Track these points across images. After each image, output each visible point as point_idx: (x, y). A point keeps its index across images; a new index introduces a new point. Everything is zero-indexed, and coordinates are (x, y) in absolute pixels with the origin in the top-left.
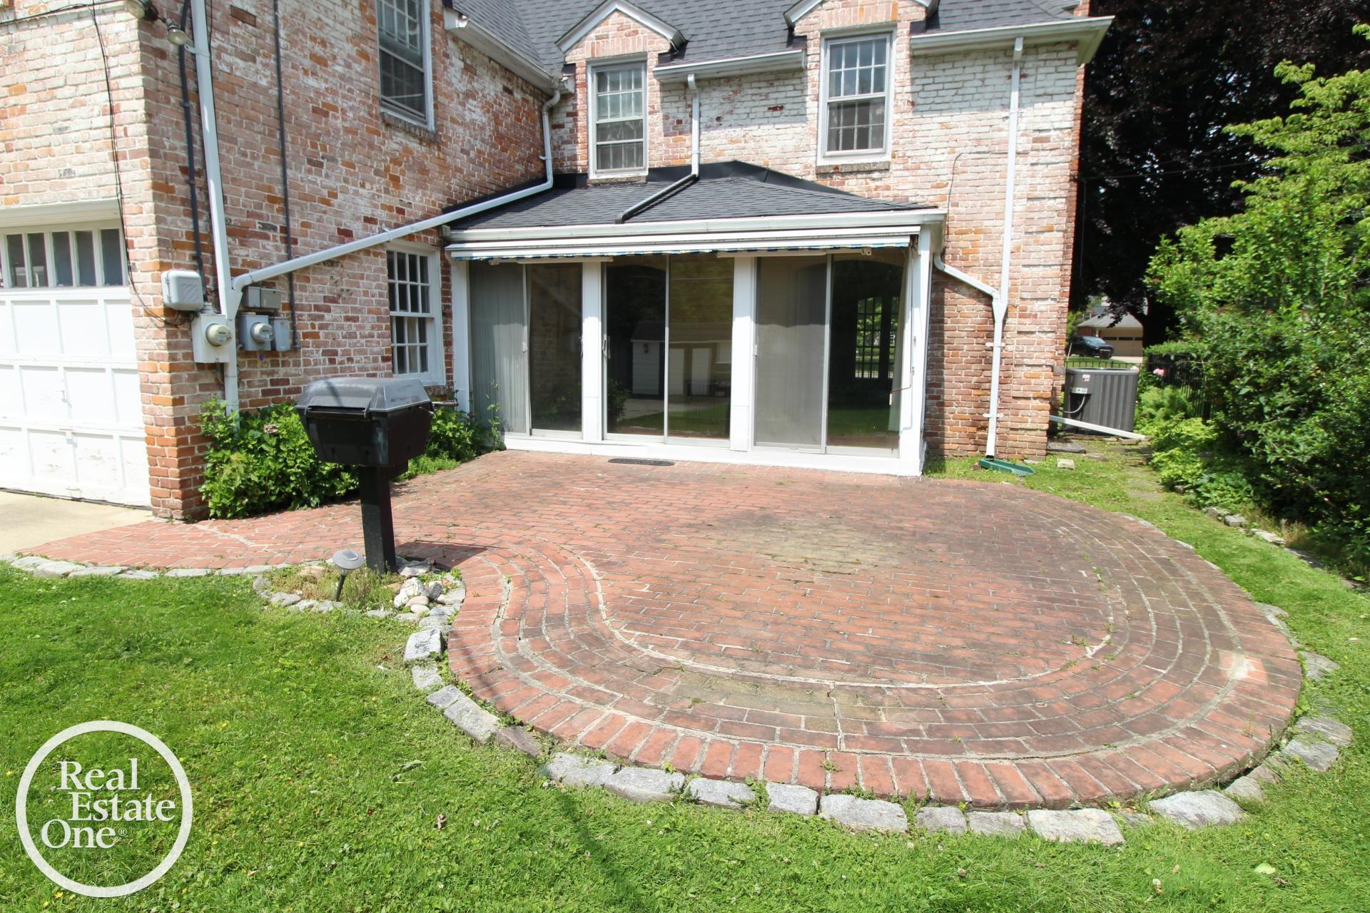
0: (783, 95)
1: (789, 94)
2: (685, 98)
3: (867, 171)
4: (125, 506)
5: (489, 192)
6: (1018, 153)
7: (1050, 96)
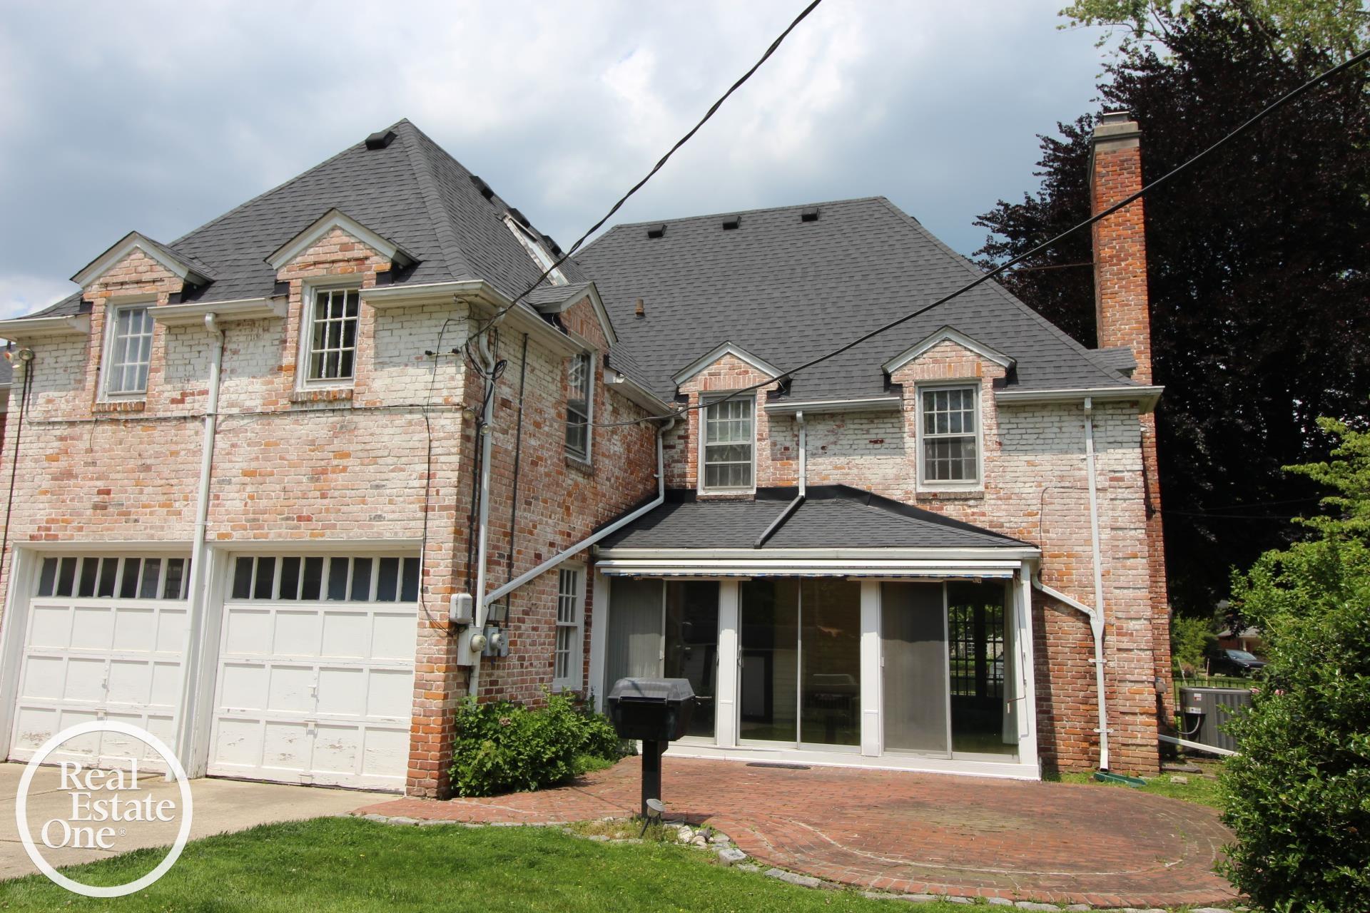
0: (883, 431)
1: (888, 431)
2: (792, 429)
3: (964, 498)
4: (359, 790)
5: (621, 511)
6: (1098, 490)
7: (1120, 444)
